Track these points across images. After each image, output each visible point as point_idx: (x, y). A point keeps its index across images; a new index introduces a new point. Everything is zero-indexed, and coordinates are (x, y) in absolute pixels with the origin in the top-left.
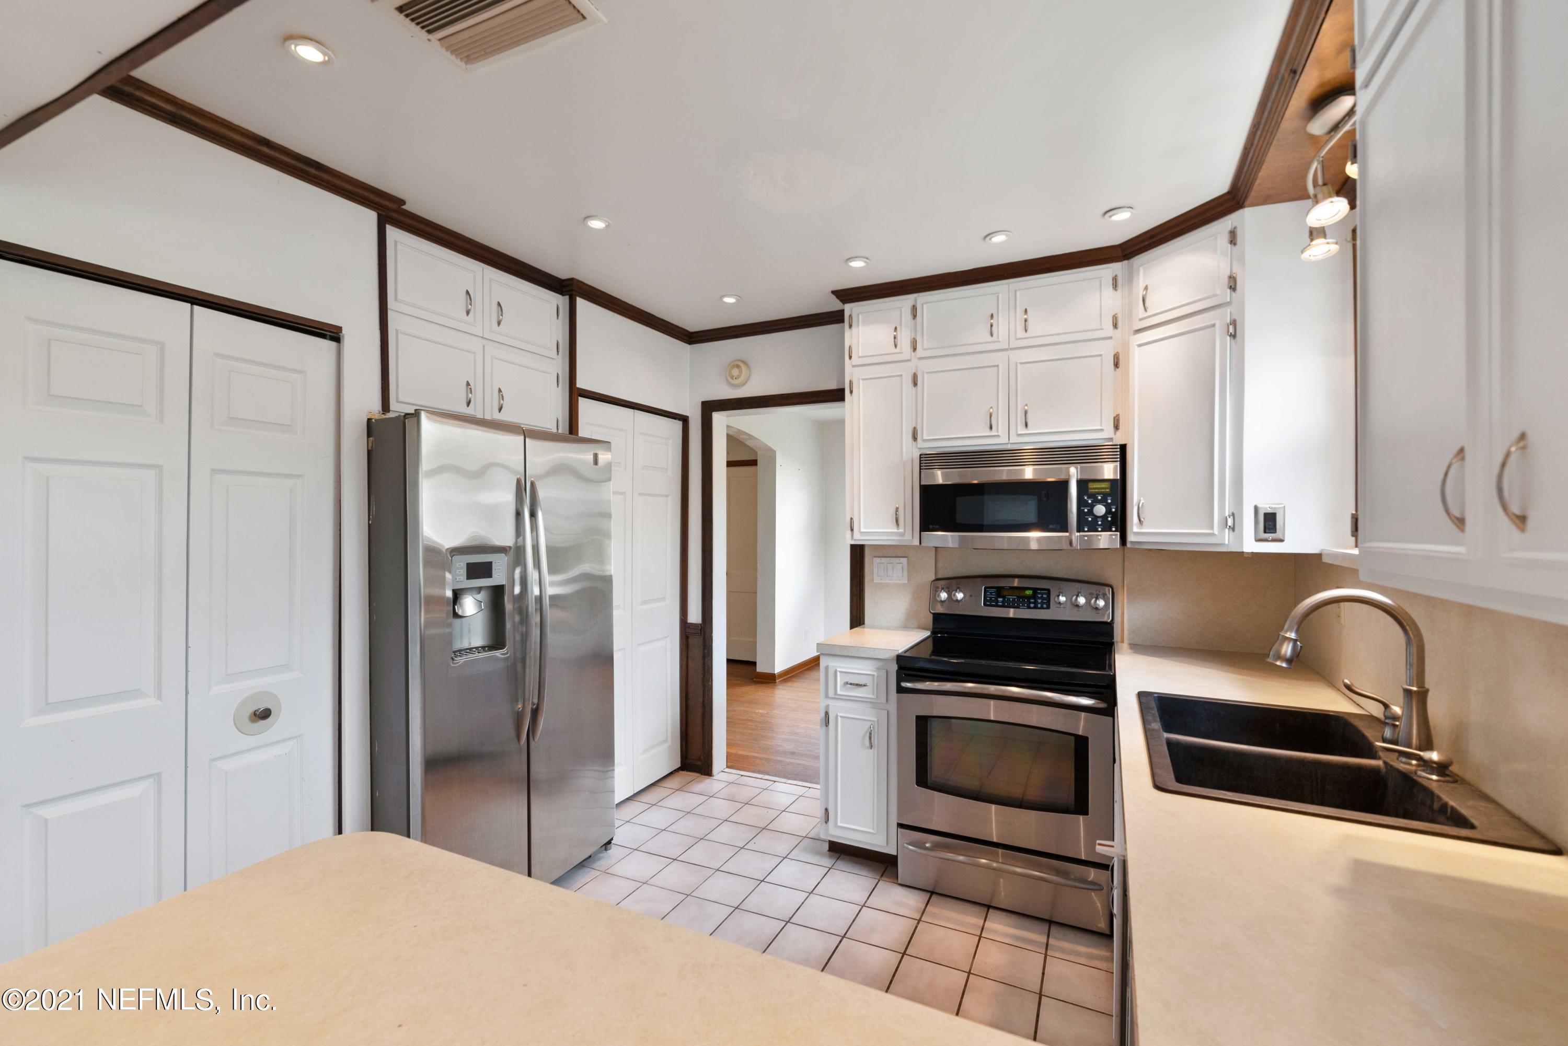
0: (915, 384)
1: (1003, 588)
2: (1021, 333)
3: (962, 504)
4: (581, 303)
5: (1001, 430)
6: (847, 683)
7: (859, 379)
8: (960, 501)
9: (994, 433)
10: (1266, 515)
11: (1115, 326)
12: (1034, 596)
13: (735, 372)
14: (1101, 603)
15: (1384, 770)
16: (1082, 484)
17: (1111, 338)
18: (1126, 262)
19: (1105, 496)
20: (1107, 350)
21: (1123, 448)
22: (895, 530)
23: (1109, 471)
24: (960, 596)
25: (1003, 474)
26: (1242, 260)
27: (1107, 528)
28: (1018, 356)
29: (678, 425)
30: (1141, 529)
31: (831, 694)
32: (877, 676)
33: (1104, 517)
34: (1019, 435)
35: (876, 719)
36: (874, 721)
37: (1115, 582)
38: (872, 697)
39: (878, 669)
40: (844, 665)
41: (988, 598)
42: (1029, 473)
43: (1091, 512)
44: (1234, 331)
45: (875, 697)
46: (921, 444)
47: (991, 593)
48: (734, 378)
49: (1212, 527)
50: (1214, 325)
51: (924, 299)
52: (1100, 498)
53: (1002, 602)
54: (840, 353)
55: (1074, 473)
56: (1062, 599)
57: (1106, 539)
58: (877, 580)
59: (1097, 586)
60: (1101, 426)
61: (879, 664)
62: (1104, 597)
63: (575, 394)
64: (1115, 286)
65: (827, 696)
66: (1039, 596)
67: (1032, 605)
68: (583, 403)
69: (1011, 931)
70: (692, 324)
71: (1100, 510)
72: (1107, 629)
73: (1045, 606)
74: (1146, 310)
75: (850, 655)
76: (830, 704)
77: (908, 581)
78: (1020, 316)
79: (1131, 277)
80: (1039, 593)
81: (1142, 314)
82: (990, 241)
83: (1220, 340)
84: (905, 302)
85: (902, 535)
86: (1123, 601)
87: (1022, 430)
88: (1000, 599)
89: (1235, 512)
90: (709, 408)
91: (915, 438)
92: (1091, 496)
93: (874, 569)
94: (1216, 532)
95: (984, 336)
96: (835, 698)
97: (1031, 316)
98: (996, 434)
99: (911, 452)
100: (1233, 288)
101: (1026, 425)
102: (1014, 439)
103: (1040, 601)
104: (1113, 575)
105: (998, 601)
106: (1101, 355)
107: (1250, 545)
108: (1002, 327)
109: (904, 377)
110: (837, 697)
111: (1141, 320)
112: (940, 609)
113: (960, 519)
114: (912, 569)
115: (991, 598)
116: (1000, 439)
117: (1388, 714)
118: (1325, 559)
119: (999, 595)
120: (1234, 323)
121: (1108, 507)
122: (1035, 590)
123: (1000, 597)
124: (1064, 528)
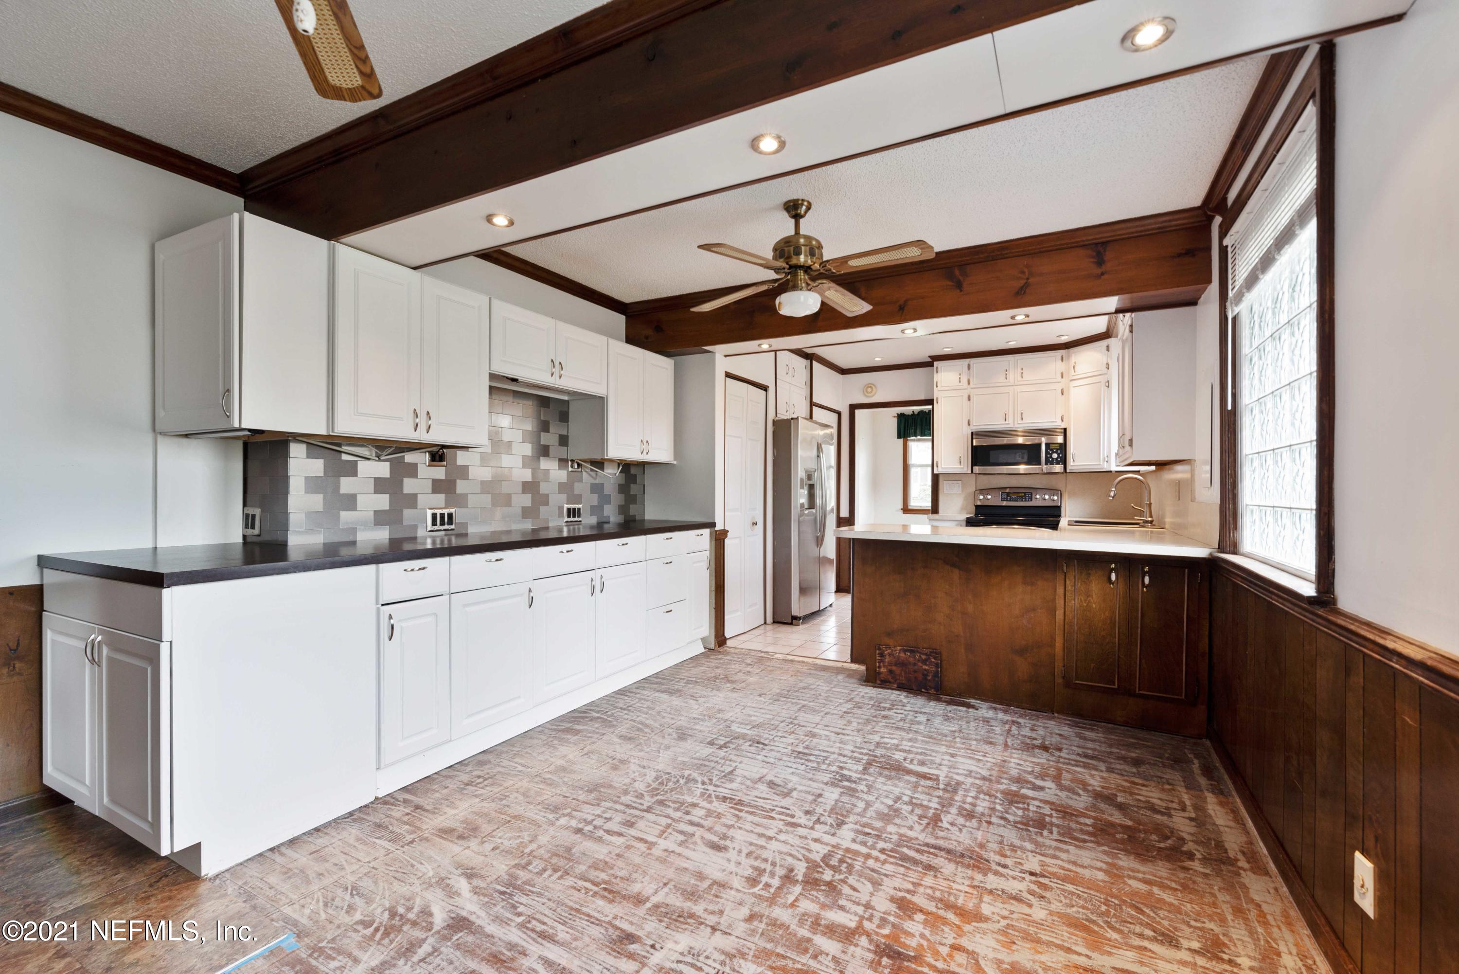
0: (969, 399)
1: (1009, 492)
2: (1020, 378)
3: (993, 454)
4: (814, 363)
5: (1010, 420)
7: (941, 395)
8: (991, 453)
9: (1006, 422)
11: (1062, 377)
12: (1025, 496)
13: (869, 390)
14: (1055, 498)
16: (1047, 445)
17: (1060, 382)
18: (1067, 350)
19: (1057, 450)
20: (1059, 387)
21: (1065, 430)
22: (958, 466)
23: (1060, 439)
24: (989, 497)
25: (1005, 441)
26: (1111, 358)
27: (1058, 463)
28: (1018, 389)
29: (836, 416)
30: (1073, 463)
33: (1057, 459)
34: (1018, 423)
37: (1063, 489)
41: (1004, 498)
42: (1020, 440)
43: (1051, 457)
44: (1109, 385)
46: (972, 427)
47: (1005, 495)
48: (868, 393)
49: (1100, 462)
50: (1100, 382)
51: (973, 361)
52: (1055, 450)
54: (931, 384)
55: (1044, 440)
56: (1038, 497)
57: (1058, 468)
58: (945, 492)
59: (1053, 491)
60: (1055, 420)
62: (1057, 495)
63: (812, 404)
64: (1062, 360)
67: (1024, 501)
68: (814, 408)
70: (844, 365)
71: (1055, 456)
72: (1058, 508)
73: (1030, 500)
74: (1075, 372)
77: (963, 491)
78: (1020, 371)
79: (1069, 357)
80: (1027, 495)
81: (1073, 373)
83: (1104, 388)
84: (966, 362)
85: (962, 467)
86: (1066, 497)
87: (1020, 421)
88: (1009, 498)
89: (1108, 455)
90: (853, 408)
91: (969, 424)
92: (1052, 450)
93: (944, 486)
94: (1102, 464)
95: (1002, 379)
97: (1024, 371)
98: (1008, 423)
99: (968, 431)
100: (1108, 368)
101: (1022, 419)
102: (1016, 425)
103: (1027, 498)
104: (1060, 485)
106: (1055, 389)
107: (1114, 468)
108: (1011, 376)
109: (964, 396)
111: (1072, 376)
112: (979, 503)
113: (992, 461)
114: (964, 487)
116: (1009, 425)
119: (1008, 496)
120: (1108, 382)
121: (1058, 455)
122: (1025, 493)
124: (1039, 464)
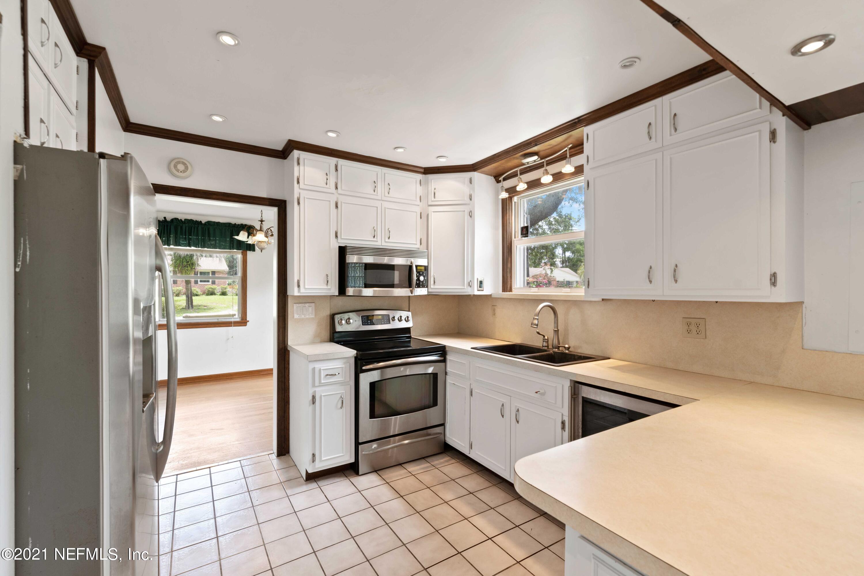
0: (337, 207)
1: (369, 316)
2: (387, 194)
5: (379, 238)
6: (327, 375)
7: (304, 197)
9: (375, 239)
10: (480, 281)
11: (421, 201)
12: (383, 318)
13: (181, 167)
15: (553, 353)
16: (416, 267)
17: (419, 205)
18: (424, 175)
19: (423, 272)
20: (418, 210)
22: (326, 287)
24: (350, 321)
26: (474, 190)
27: (424, 286)
28: (386, 205)
30: (434, 286)
31: (317, 384)
32: (345, 367)
33: (423, 282)
34: (386, 242)
35: (344, 391)
36: (343, 393)
38: (342, 379)
39: (345, 363)
40: (324, 365)
41: (364, 321)
43: (419, 279)
44: (471, 215)
45: (344, 379)
46: (340, 240)
47: (364, 319)
48: (180, 171)
49: (464, 286)
50: (464, 211)
51: (342, 163)
52: (421, 273)
53: (370, 322)
58: (296, 316)
60: (416, 242)
61: (345, 360)
64: (420, 184)
65: (314, 386)
66: (385, 318)
67: (383, 323)
69: (418, 467)
71: (422, 278)
73: (388, 323)
74: (435, 197)
75: (329, 358)
76: (316, 390)
77: (315, 316)
78: (387, 186)
79: (428, 182)
80: (385, 317)
81: (433, 199)
82: (396, 150)
83: (467, 216)
84: (331, 161)
85: (330, 289)
87: (387, 240)
88: (369, 321)
89: (471, 280)
91: (336, 236)
92: (419, 272)
94: (465, 288)
95: (371, 191)
96: (319, 386)
97: (391, 187)
98: (376, 240)
99: (335, 244)
100: (471, 200)
101: (389, 238)
102: (384, 244)
103: (386, 320)
104: (405, 307)
105: (368, 323)
106: (416, 212)
107: (477, 293)
108: (379, 189)
109: (331, 202)
110: (321, 385)
111: (432, 201)
114: (317, 309)
115: (365, 321)
116: (377, 243)
117: (544, 339)
118: (493, 296)
119: (368, 320)
120: (471, 212)
122: (383, 316)
123: (369, 320)
124: (409, 286)
